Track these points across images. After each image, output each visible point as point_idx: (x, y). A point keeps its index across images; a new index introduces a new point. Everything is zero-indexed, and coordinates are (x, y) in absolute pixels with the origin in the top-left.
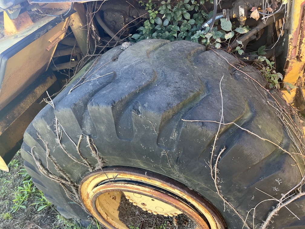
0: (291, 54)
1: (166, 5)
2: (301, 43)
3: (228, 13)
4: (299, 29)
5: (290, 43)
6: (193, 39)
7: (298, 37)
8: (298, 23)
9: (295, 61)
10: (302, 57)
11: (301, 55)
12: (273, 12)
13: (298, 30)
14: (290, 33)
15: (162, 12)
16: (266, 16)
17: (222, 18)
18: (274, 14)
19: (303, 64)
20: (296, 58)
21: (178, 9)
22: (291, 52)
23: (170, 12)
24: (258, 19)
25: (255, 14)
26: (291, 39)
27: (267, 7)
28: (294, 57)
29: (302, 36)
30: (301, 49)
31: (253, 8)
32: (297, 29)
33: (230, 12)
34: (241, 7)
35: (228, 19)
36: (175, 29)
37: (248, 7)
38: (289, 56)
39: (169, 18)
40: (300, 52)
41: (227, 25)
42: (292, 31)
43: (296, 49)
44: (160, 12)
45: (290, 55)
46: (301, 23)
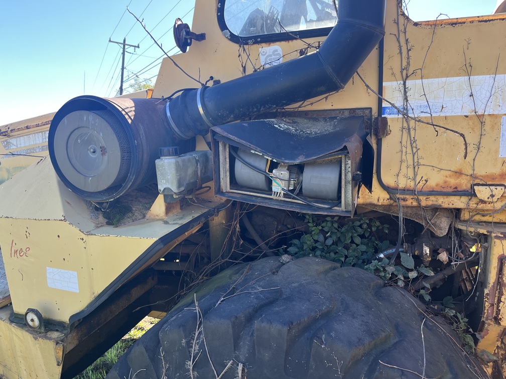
0: (487, 312)
1: (332, 223)
2: (499, 301)
3: (410, 248)
4: (496, 283)
5: (486, 299)
6: (367, 269)
7: (496, 293)
8: (495, 277)
9: (492, 323)
10: (501, 319)
11: (500, 316)
12: (464, 259)
13: (496, 285)
14: (486, 288)
15: (326, 229)
16: (456, 261)
17: (402, 252)
18: (466, 261)
19: (502, 329)
20: (493, 320)
21: (347, 231)
22: (488, 310)
23: (336, 231)
24: (446, 263)
25: (443, 257)
26: (487, 294)
27: (457, 252)
28: (491, 318)
29: (501, 294)
30: (500, 308)
31: (440, 249)
32: (494, 283)
33: (411, 247)
34: (425, 245)
35: (410, 255)
36: (342, 252)
37: (435, 246)
38: (485, 316)
39: (334, 238)
40: (498, 313)
41: (408, 260)
42: (488, 285)
43: (493, 308)
44: (324, 229)
45: (486, 314)
46: (499, 278)
